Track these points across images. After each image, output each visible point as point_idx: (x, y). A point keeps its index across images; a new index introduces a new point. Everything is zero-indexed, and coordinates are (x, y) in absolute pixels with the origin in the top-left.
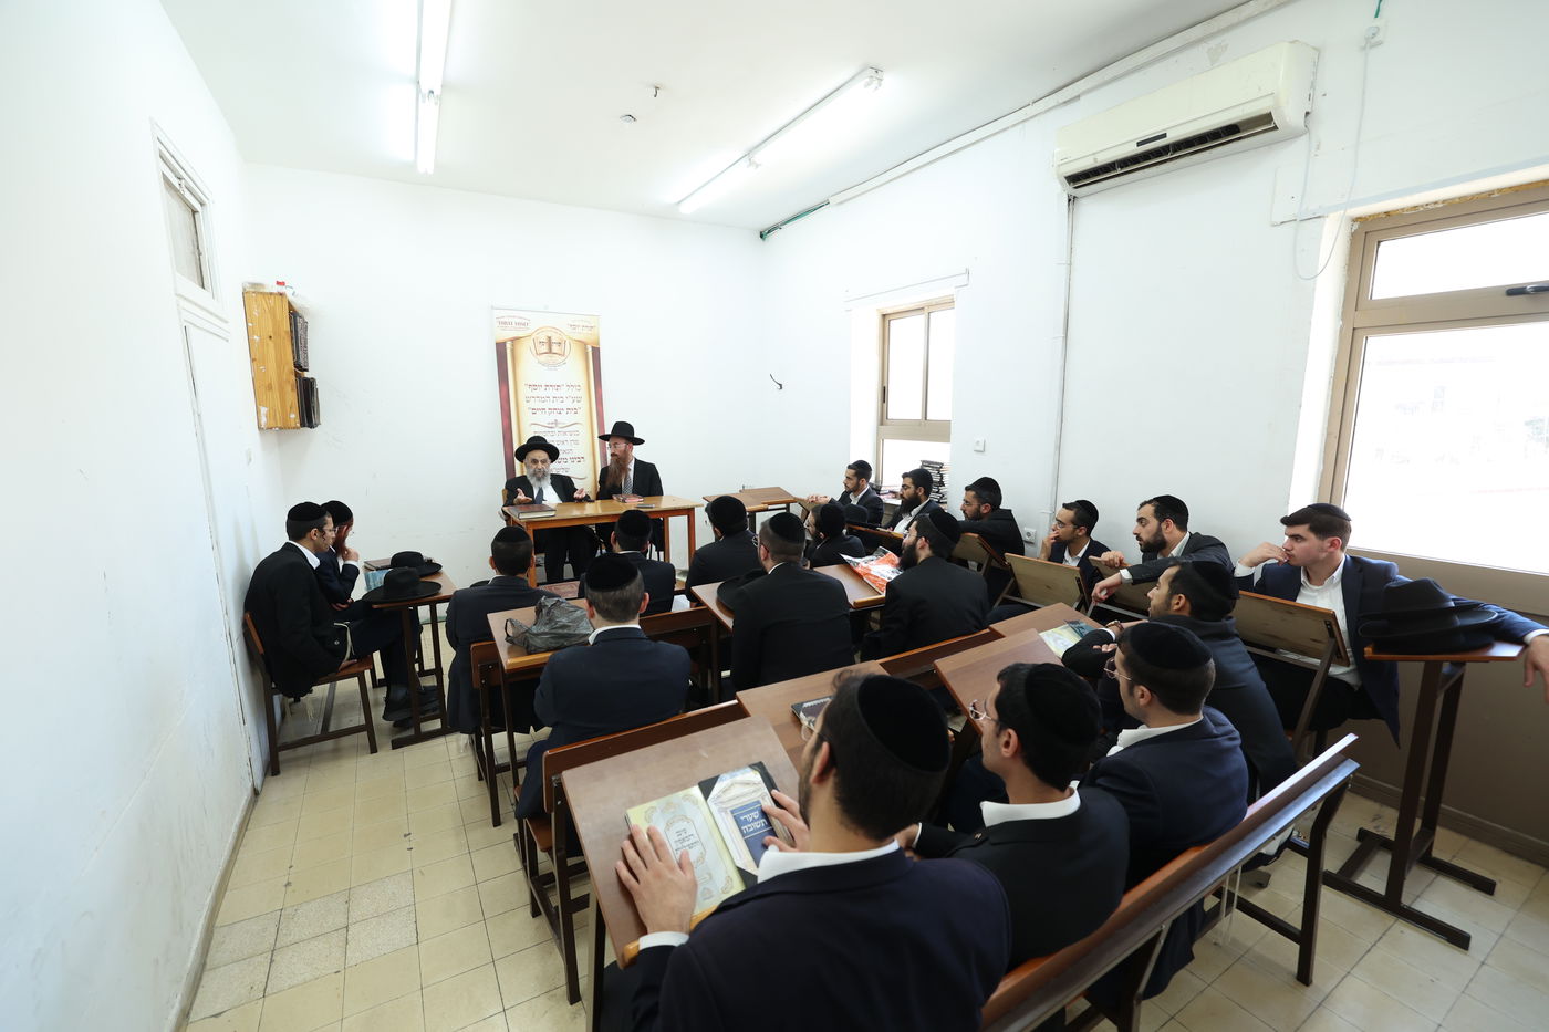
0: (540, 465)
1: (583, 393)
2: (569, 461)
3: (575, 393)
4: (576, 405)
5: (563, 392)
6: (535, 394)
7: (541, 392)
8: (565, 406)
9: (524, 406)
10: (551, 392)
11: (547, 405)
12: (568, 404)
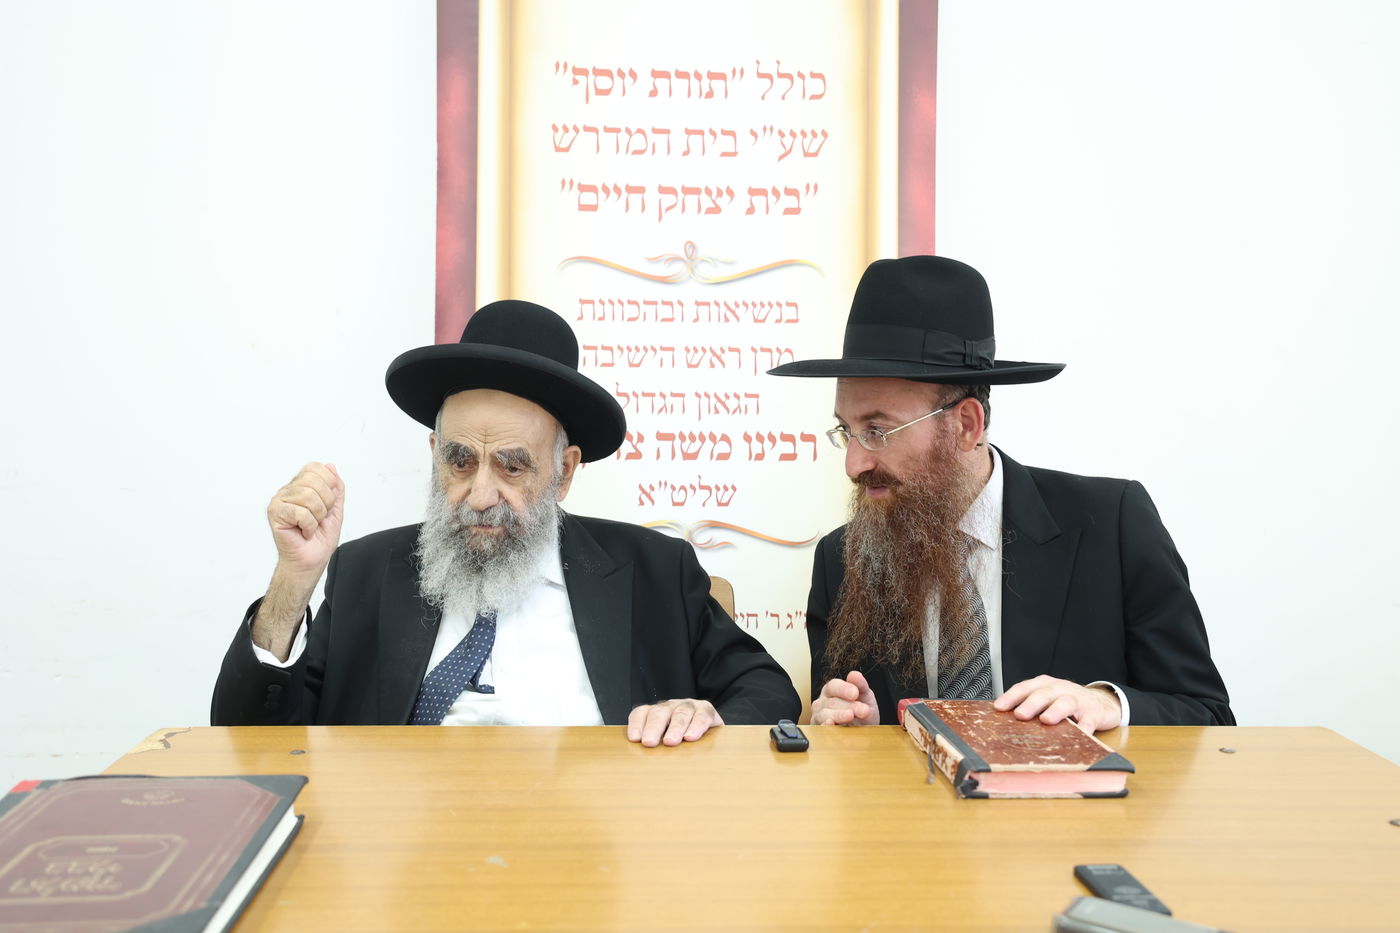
0: (485, 486)
1: (837, 114)
2: (740, 448)
3: (794, 113)
4: (796, 171)
5: (741, 106)
6: (601, 111)
7: (629, 107)
8: (740, 175)
9: (541, 168)
10: (680, 109)
11: (650, 172)
12: (759, 165)
